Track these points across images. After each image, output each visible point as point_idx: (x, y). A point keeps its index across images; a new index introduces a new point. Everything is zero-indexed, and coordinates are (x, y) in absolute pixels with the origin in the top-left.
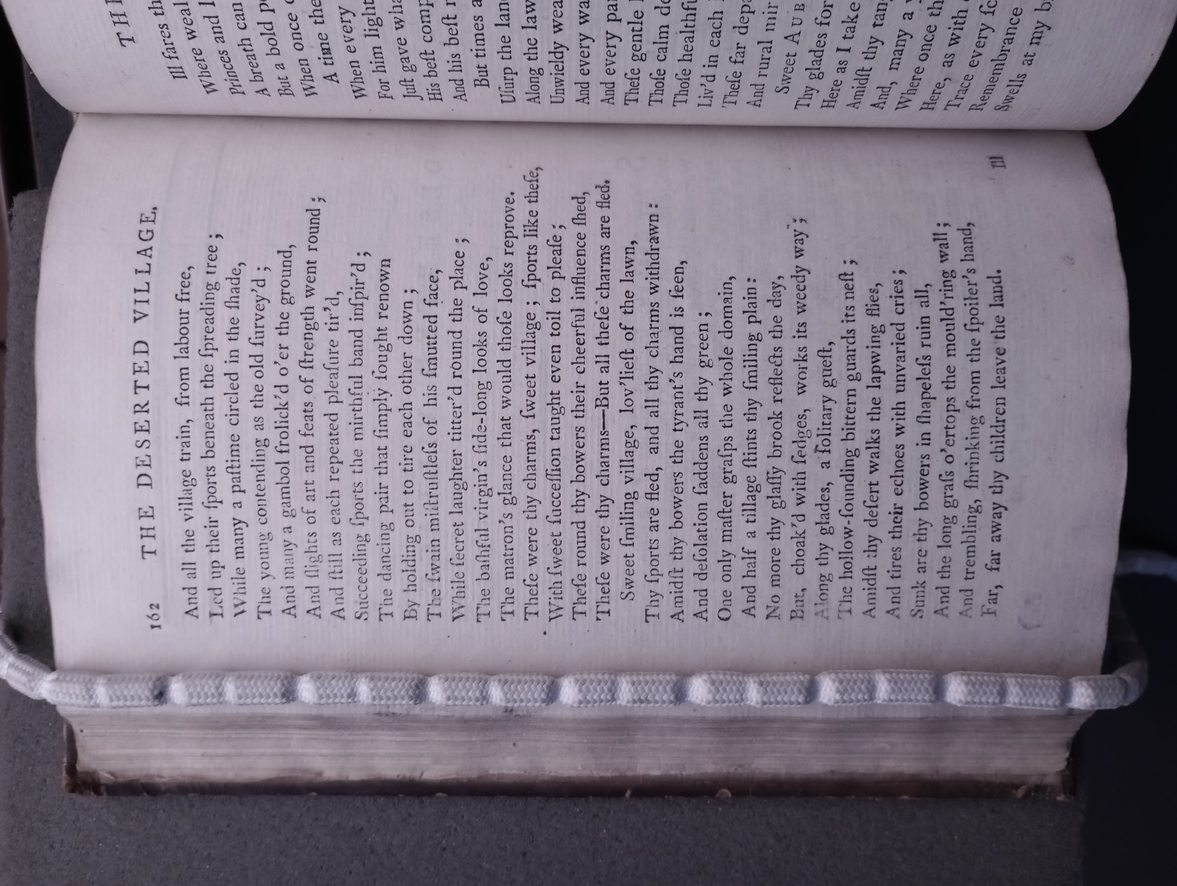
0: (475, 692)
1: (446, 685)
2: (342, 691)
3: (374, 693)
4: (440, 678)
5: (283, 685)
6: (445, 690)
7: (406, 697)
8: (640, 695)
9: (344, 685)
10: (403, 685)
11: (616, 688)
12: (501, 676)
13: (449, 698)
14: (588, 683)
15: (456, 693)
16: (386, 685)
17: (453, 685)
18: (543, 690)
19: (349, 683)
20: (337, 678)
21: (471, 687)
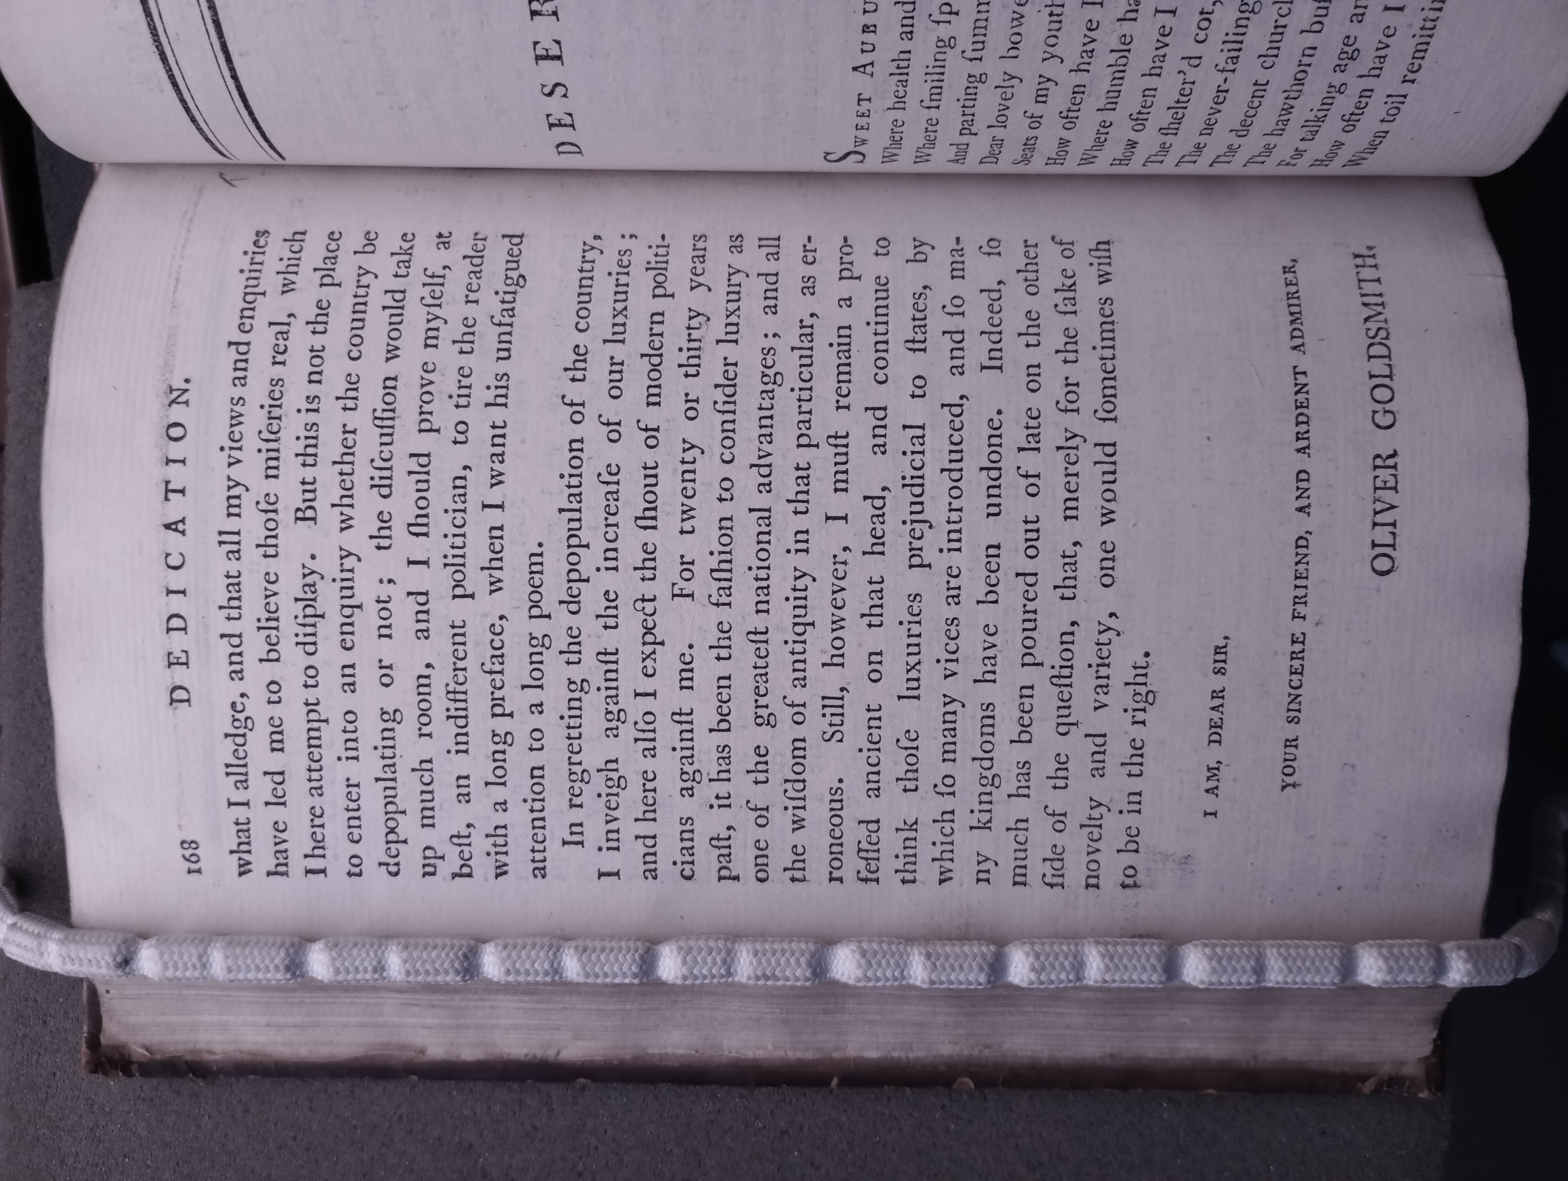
0: (543, 963)
1: (504, 954)
2: (366, 963)
3: (408, 966)
4: (497, 945)
5: (288, 954)
6: (503, 961)
7: (451, 971)
8: (764, 970)
9: (368, 955)
10: (447, 955)
11: (733, 960)
12: (580, 943)
13: (508, 971)
14: (694, 952)
15: (517, 966)
16: (425, 954)
17: (514, 954)
18: (634, 961)
19: (376, 953)
20: (359, 946)
21: (538, 957)
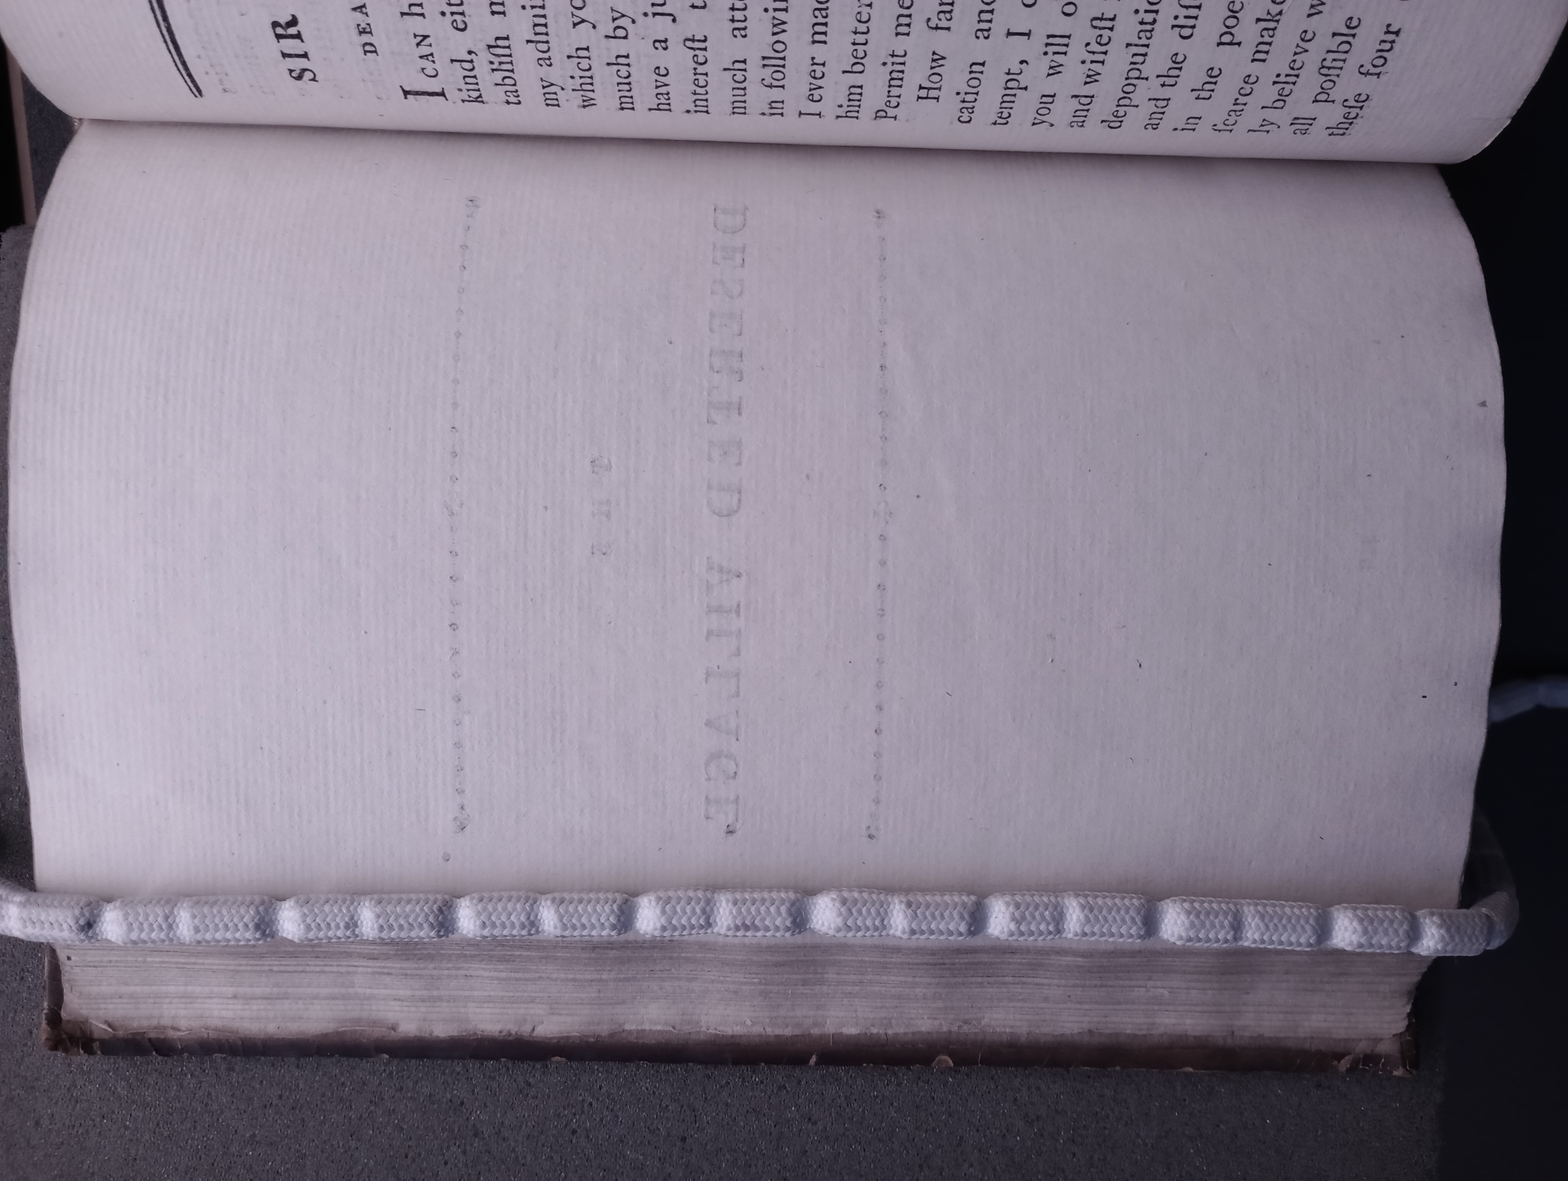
0: (519, 915)
1: (480, 907)
2: (338, 920)
3: (381, 921)
4: (472, 899)
5: (258, 913)
6: (479, 914)
7: (425, 925)
8: (744, 918)
9: (340, 910)
10: (422, 909)
11: (712, 910)
12: (557, 895)
13: (484, 925)
14: (673, 902)
15: (493, 918)
16: (398, 909)
17: (490, 908)
18: (613, 911)
19: (348, 908)
20: (331, 902)
21: (514, 909)
